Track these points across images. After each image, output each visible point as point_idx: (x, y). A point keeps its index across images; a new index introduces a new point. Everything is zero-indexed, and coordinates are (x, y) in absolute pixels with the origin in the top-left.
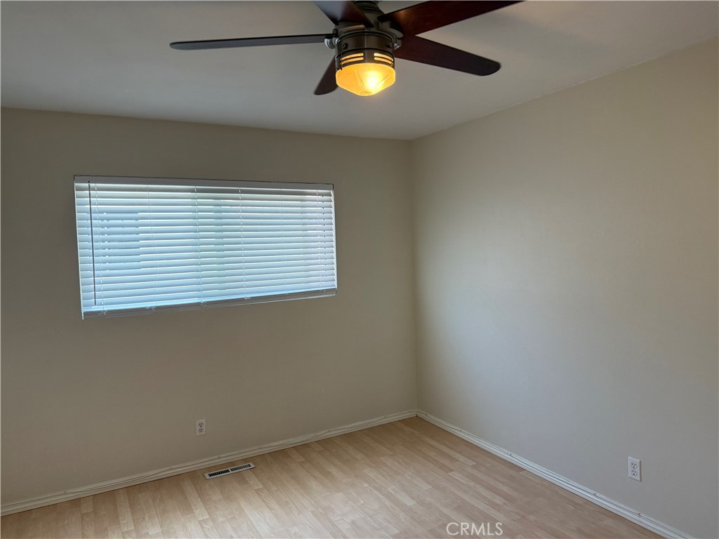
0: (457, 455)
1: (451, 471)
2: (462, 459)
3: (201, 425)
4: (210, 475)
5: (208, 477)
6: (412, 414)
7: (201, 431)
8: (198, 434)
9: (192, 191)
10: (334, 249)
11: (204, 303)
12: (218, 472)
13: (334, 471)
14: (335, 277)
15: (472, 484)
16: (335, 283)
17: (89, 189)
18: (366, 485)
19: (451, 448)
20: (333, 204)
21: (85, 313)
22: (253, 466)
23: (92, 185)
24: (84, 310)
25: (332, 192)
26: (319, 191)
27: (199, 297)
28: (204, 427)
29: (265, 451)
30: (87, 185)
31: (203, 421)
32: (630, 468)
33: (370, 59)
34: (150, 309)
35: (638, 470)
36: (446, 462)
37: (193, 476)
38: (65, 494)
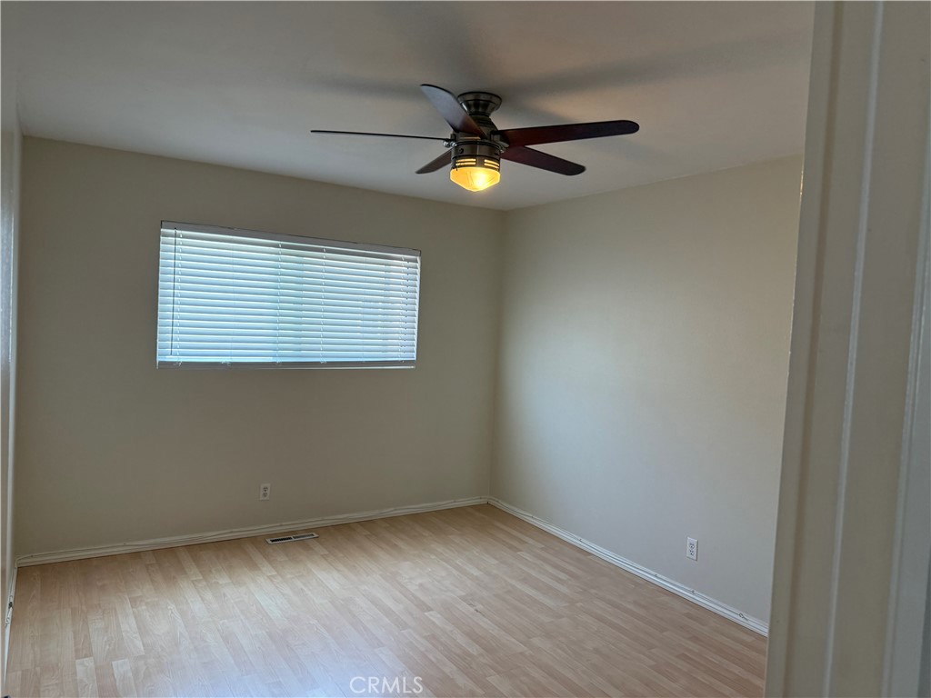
0: (527, 539)
1: (520, 551)
2: (531, 541)
3: (265, 489)
4: (273, 541)
5: (270, 542)
6: (483, 501)
7: (265, 495)
8: (262, 498)
9: (277, 246)
10: (416, 319)
11: (279, 363)
12: (280, 539)
13: (401, 544)
14: (415, 348)
15: (539, 562)
16: (415, 354)
17: (176, 236)
18: (433, 557)
19: (520, 532)
20: (418, 271)
21: (160, 362)
22: (316, 536)
23: (178, 232)
24: (159, 359)
25: (418, 259)
26: (405, 256)
27: (274, 356)
28: (268, 492)
29: (328, 523)
30: (173, 231)
31: (268, 485)
32: (689, 548)
33: (481, 164)
34: (225, 364)
35: (695, 550)
36: (514, 543)
37: (256, 541)
38: (125, 546)
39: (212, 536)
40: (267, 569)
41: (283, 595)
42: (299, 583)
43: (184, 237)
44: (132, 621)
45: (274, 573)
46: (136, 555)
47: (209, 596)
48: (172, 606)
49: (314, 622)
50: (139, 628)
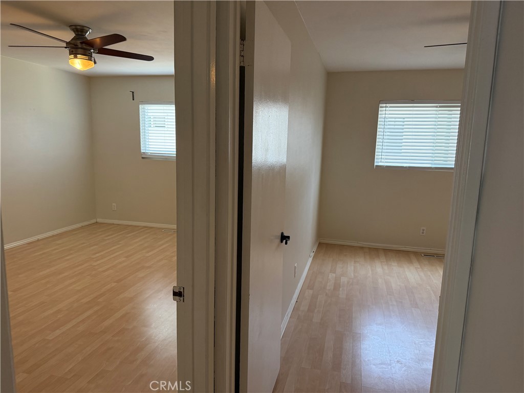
3: (423, 230)
4: (425, 255)
5: (423, 256)
7: (423, 233)
8: (421, 234)
11: (433, 167)
12: (429, 255)
17: (386, 107)
21: (376, 166)
23: (387, 105)
24: (375, 164)
27: (432, 164)
28: (425, 231)
30: (385, 105)
31: (425, 228)
34: (406, 167)
37: (416, 254)
39: (395, 247)
40: (417, 265)
41: (419, 275)
42: (429, 273)
43: (390, 107)
44: (353, 268)
45: (419, 267)
46: (362, 248)
47: (386, 268)
48: (369, 267)
49: (429, 288)
50: (354, 270)
